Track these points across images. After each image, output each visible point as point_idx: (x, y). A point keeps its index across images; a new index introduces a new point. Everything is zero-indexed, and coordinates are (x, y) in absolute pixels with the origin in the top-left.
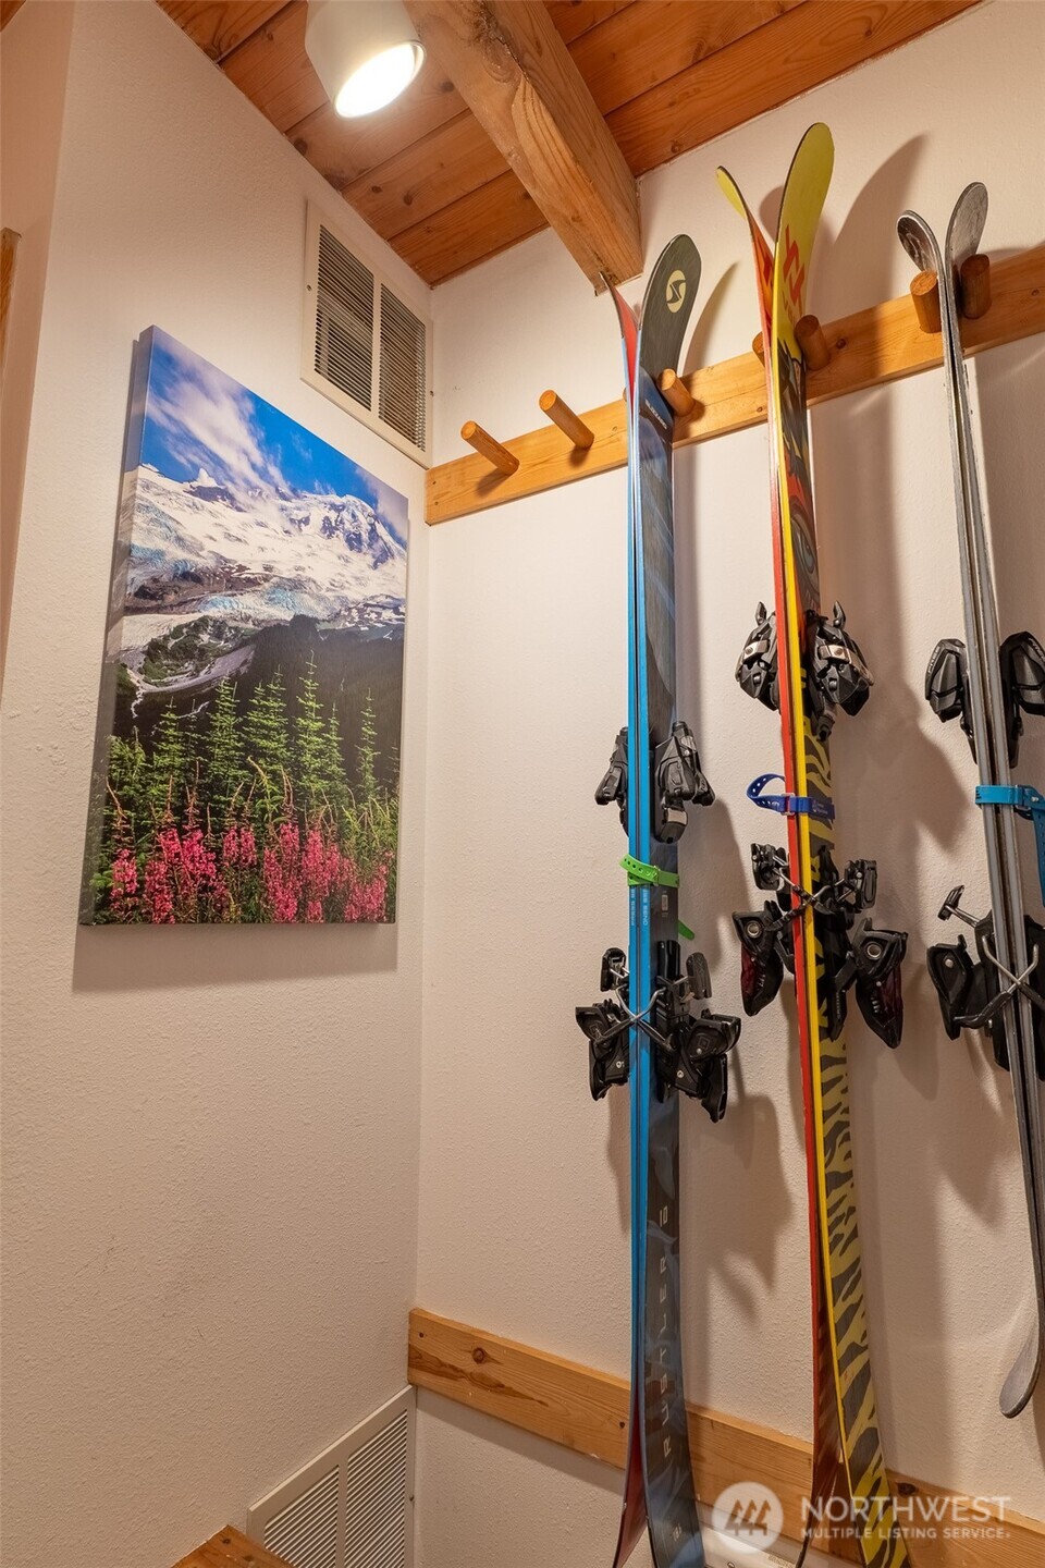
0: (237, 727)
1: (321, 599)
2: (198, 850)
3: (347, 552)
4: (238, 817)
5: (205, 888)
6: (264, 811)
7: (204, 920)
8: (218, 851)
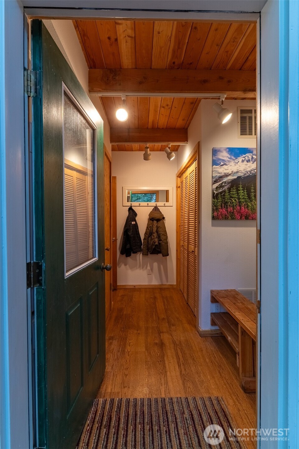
0: (229, 195)
1: (242, 173)
2: (224, 211)
3: (247, 163)
4: (230, 206)
5: (225, 215)
6: (234, 205)
7: (226, 219)
8: (227, 211)
